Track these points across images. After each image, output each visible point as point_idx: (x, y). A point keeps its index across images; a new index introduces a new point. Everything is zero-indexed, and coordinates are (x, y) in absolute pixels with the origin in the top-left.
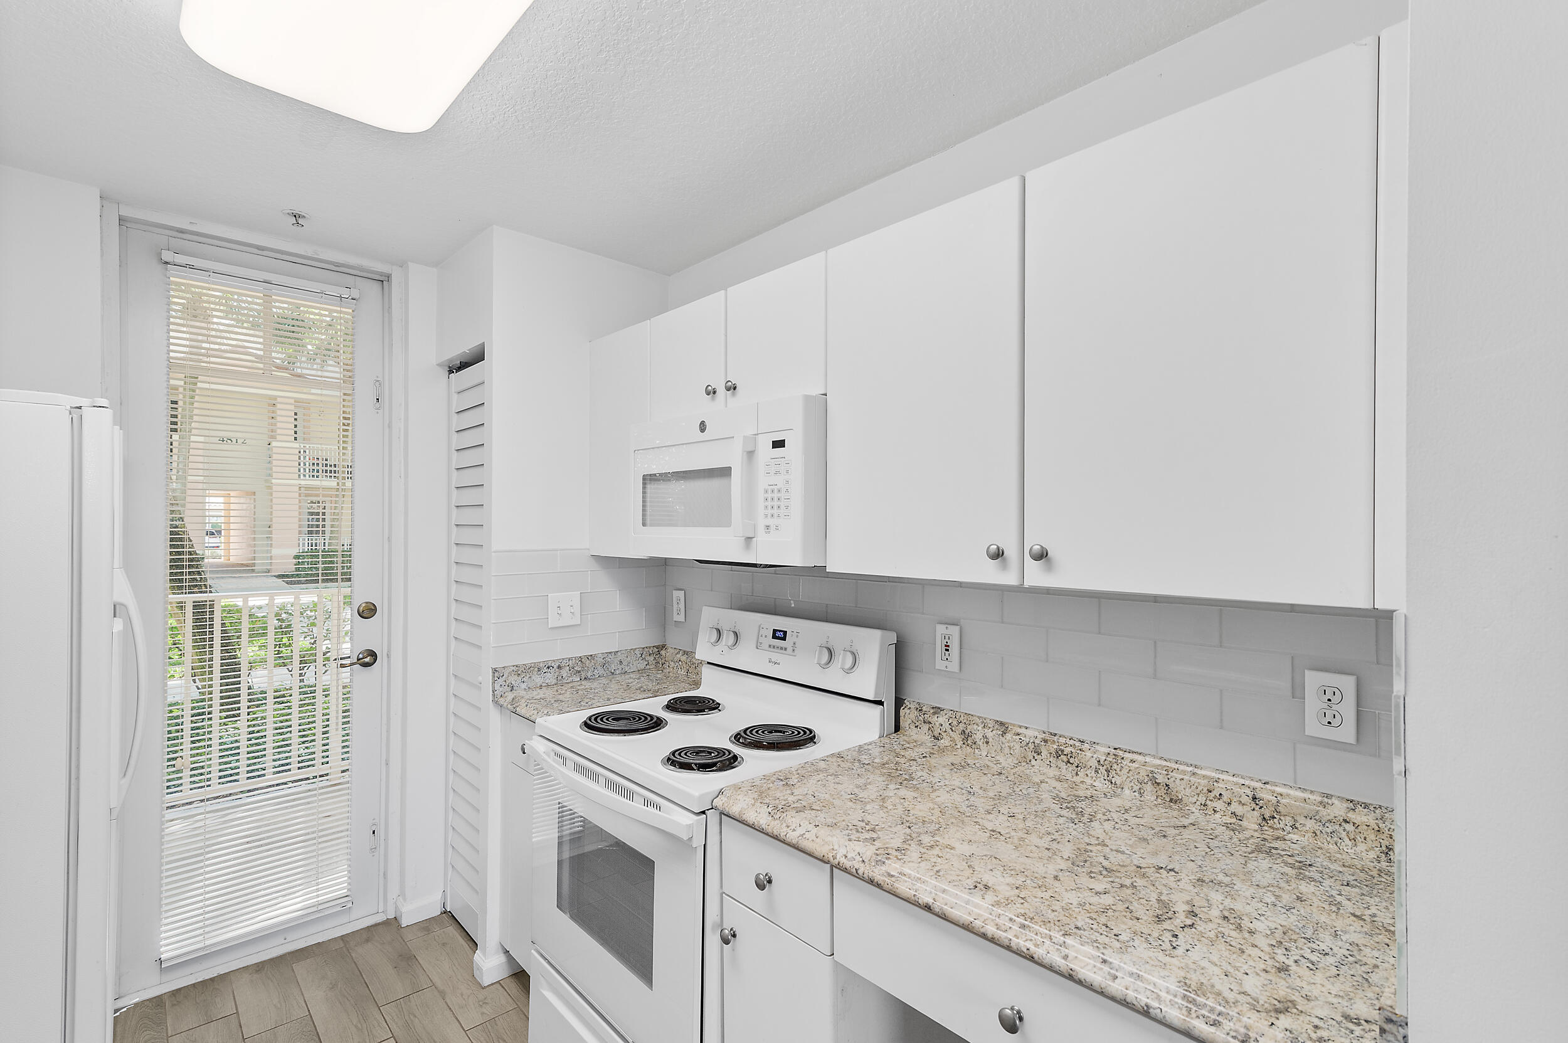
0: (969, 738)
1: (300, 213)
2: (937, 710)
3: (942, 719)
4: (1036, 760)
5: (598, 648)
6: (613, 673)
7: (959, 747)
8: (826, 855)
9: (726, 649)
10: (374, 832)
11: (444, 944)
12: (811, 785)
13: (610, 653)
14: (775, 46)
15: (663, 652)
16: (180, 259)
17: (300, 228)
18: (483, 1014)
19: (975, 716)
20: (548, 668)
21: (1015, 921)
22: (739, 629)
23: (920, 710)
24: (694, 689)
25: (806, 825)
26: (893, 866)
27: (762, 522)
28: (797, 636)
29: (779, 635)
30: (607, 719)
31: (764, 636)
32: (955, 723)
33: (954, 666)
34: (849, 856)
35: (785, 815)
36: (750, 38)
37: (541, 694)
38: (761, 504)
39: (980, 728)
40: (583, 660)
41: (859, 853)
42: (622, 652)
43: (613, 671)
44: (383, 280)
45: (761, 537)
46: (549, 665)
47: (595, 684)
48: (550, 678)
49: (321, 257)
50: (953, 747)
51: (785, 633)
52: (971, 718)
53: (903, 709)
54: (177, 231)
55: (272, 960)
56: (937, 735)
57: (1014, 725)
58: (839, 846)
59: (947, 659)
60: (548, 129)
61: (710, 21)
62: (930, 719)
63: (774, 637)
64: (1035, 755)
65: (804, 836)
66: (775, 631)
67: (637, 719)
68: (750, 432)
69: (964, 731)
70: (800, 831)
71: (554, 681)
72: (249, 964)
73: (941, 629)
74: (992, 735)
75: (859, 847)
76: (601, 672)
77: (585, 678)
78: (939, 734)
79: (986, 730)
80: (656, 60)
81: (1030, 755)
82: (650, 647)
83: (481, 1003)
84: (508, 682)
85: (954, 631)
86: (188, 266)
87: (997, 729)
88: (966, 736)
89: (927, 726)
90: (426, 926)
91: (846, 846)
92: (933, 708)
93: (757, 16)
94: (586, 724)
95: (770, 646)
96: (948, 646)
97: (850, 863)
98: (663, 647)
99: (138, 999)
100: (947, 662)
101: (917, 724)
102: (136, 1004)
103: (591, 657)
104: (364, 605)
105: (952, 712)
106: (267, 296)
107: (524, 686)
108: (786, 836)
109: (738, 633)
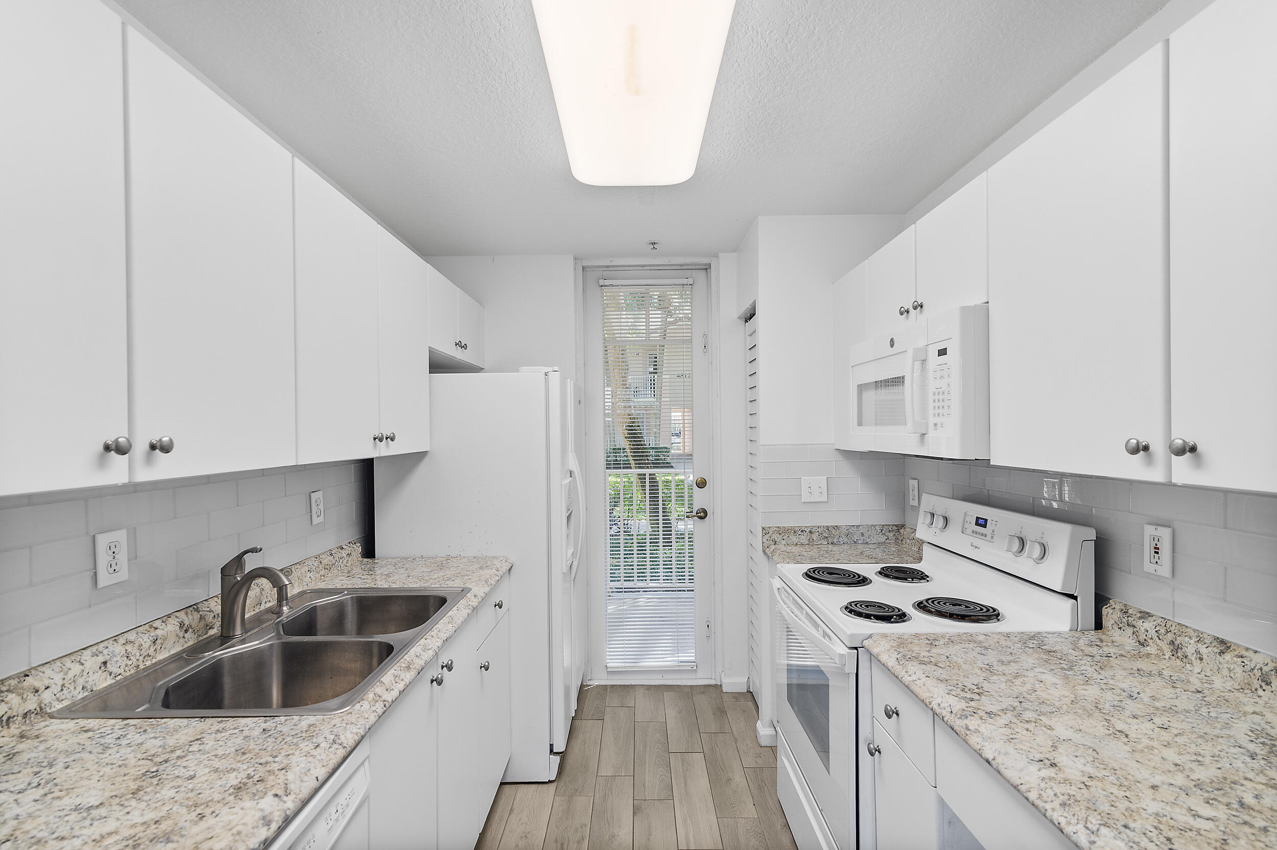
0: (1179, 650)
1: (655, 241)
2: (1145, 615)
3: (1148, 625)
4: (1264, 690)
5: (843, 521)
6: (855, 542)
7: (1167, 657)
8: (925, 700)
9: (938, 531)
10: (708, 626)
11: (744, 711)
12: (953, 650)
13: (853, 526)
14: (904, 22)
15: (902, 531)
16: (607, 282)
17: (655, 250)
18: (756, 762)
19: (1191, 628)
20: (802, 531)
21: (1058, 797)
22: (949, 515)
23: (1125, 612)
24: (915, 563)
25: (920, 673)
26: (973, 723)
27: (932, 420)
28: (996, 525)
29: (981, 522)
30: (823, 572)
31: (968, 522)
32: (1163, 631)
33: (1164, 569)
34: (942, 705)
35: (907, 663)
36: (880, 27)
37: (794, 549)
38: (931, 405)
39: (1192, 642)
40: (830, 529)
41: (950, 705)
42: (865, 526)
43: (855, 540)
44: (707, 268)
45: (932, 434)
46: (803, 529)
47: (836, 548)
48: (804, 539)
50: (1160, 656)
51: (986, 520)
52: (1184, 629)
53: (1107, 608)
54: (606, 267)
55: (655, 686)
56: (1142, 641)
57: (1239, 646)
58: (938, 696)
59: (1157, 562)
60: (765, 147)
61: (842, 32)
62: (1134, 623)
63: (977, 524)
64: (1263, 684)
65: (915, 682)
66: (978, 518)
67: (847, 575)
68: (921, 344)
69: (1173, 642)
70: (914, 677)
71: (807, 542)
73: (1149, 530)
74: (1207, 652)
75: (952, 700)
76: (846, 540)
77: (832, 543)
78: (1145, 640)
79: (1199, 645)
80: (816, 75)
81: (1256, 684)
82: (889, 525)
83: (757, 755)
84: (772, 538)
85: (1165, 534)
86: (610, 285)
87: (1215, 646)
88: (1176, 648)
89: (1130, 631)
90: (737, 696)
91: (942, 697)
92: (1140, 612)
93: (878, 11)
94: (806, 574)
95: (973, 532)
96: (1158, 549)
97: (940, 710)
98: (903, 526)
99: (598, 683)
100: (1156, 565)
101: (1121, 625)
102: (597, 685)
103: (836, 527)
104: (699, 479)
105: (1163, 620)
107: (784, 542)
108: (902, 678)
109: (948, 518)
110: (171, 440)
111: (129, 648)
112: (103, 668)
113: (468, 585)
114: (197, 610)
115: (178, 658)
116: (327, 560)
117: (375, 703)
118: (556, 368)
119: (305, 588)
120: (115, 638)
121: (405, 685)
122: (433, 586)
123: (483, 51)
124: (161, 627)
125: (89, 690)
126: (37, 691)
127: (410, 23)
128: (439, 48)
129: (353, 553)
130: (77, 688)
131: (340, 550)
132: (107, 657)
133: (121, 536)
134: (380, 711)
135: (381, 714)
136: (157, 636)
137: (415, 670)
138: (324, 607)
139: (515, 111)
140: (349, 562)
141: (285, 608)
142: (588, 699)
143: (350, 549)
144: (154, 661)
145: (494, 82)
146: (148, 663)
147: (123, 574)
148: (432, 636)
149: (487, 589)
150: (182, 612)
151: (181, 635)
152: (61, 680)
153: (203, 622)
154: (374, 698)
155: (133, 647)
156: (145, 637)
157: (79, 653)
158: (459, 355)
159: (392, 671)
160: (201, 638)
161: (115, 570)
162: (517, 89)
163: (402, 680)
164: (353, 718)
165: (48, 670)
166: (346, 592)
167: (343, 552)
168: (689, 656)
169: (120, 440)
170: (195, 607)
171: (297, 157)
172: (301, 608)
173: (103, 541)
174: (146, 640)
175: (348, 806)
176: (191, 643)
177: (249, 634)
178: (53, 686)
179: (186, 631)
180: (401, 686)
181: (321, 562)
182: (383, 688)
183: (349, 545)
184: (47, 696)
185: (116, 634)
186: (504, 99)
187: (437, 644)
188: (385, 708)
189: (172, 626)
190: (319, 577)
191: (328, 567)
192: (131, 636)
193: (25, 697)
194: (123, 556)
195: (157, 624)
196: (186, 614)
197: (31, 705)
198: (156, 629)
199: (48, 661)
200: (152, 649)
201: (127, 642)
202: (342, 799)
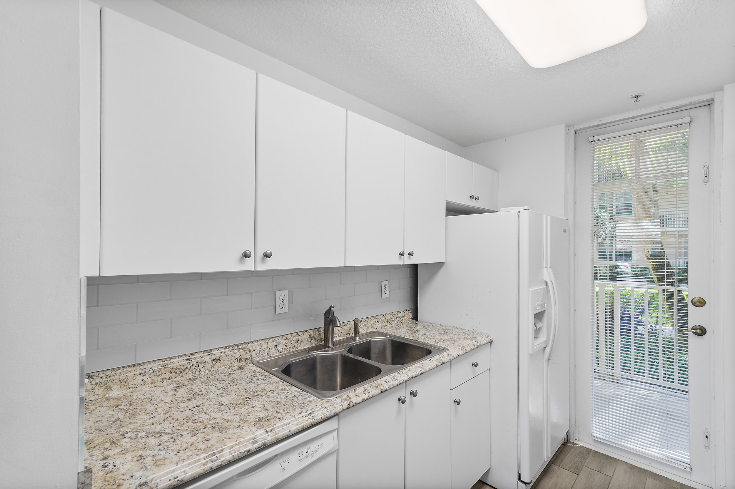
1: (637, 95)
10: (707, 437)
16: (596, 138)
44: (709, 104)
49: (665, 108)
54: (596, 127)
55: (640, 468)
72: (629, 463)
86: (599, 140)
99: (583, 445)
102: (582, 447)
104: (697, 298)
106: (637, 139)
110: (271, 252)
111: (286, 341)
112: (275, 348)
113: (449, 348)
114: (318, 331)
115: (304, 351)
116: (389, 317)
117: (345, 401)
118: (526, 207)
119: (375, 330)
120: (282, 336)
121: (368, 396)
122: (430, 343)
123: (434, 8)
124: (301, 335)
125: (270, 356)
126: (250, 351)
127: (390, 12)
128: (410, 19)
129: (406, 316)
130: (265, 353)
131: (398, 313)
132: (277, 344)
133: (285, 293)
134: (345, 406)
135: (345, 408)
136: (299, 339)
137: (379, 390)
138: (376, 342)
139: (473, 37)
140: (403, 320)
141: (357, 338)
142: (570, 453)
143: (404, 313)
144: (297, 349)
145: (450, 25)
146: (294, 350)
147: (286, 310)
148: (403, 373)
149: (461, 352)
150: (312, 330)
151: (310, 340)
152: (259, 349)
153: (320, 337)
154: (346, 398)
155: (288, 341)
156: (294, 338)
157: (268, 340)
158: (473, 204)
159: (366, 386)
160: (319, 344)
161: (282, 307)
162: (467, 22)
163: (368, 393)
164: (327, 405)
165: (256, 344)
166: (389, 336)
167: (400, 314)
168: (683, 456)
169: (247, 251)
170: (318, 329)
171: (349, 110)
172: (364, 340)
173: (278, 294)
174: (294, 340)
175: (316, 451)
176: (314, 345)
177: (334, 347)
178: (256, 350)
179: (312, 339)
180: (366, 396)
181: (385, 318)
182: (354, 394)
183: (404, 311)
184: (254, 354)
185: (284, 334)
186: (462, 33)
187: (403, 378)
188: (349, 406)
189: (306, 336)
190: (384, 326)
191: (390, 321)
192: (289, 337)
193: (246, 352)
194: (286, 302)
195: (300, 334)
196: (313, 331)
197: (248, 356)
198: (299, 335)
199: (257, 340)
200: (296, 344)
201: (287, 339)
202: (313, 446)
